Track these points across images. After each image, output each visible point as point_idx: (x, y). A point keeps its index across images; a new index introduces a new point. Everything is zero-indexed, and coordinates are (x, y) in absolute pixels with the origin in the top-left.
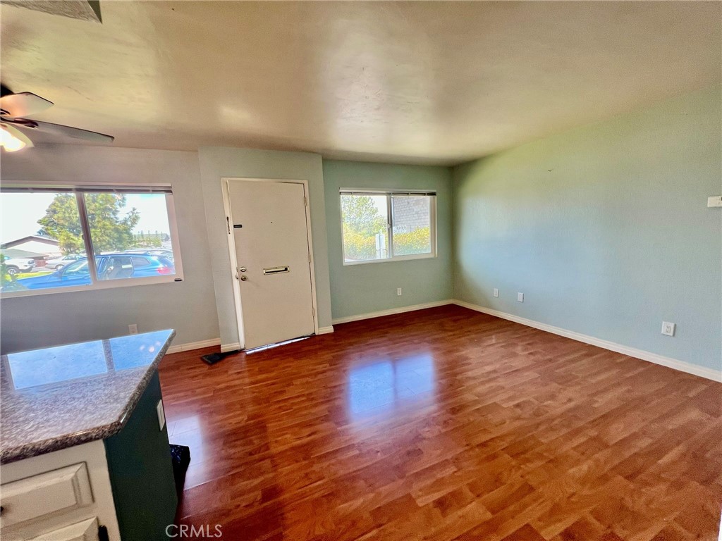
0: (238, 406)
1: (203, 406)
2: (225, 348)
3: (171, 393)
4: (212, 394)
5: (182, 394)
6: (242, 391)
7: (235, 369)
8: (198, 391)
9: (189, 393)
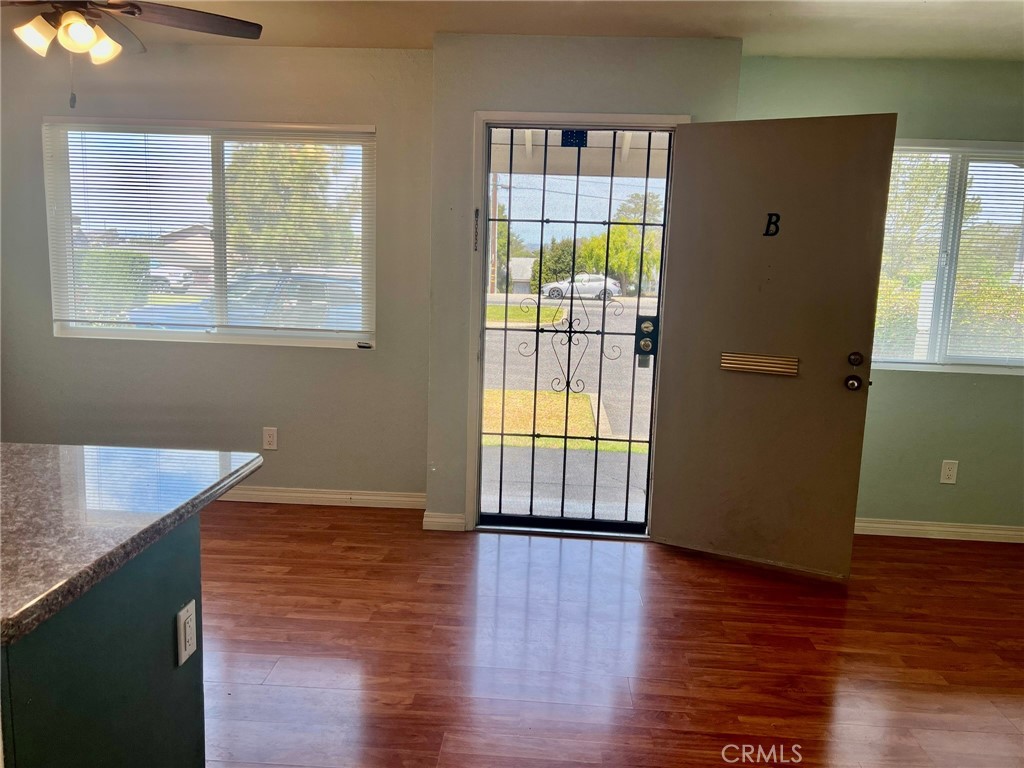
0: (406, 666)
1: (340, 641)
2: (432, 520)
3: (296, 592)
4: (365, 619)
5: (313, 600)
6: (429, 634)
7: (434, 577)
8: (346, 603)
9: (326, 602)
